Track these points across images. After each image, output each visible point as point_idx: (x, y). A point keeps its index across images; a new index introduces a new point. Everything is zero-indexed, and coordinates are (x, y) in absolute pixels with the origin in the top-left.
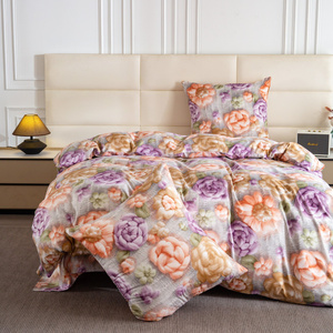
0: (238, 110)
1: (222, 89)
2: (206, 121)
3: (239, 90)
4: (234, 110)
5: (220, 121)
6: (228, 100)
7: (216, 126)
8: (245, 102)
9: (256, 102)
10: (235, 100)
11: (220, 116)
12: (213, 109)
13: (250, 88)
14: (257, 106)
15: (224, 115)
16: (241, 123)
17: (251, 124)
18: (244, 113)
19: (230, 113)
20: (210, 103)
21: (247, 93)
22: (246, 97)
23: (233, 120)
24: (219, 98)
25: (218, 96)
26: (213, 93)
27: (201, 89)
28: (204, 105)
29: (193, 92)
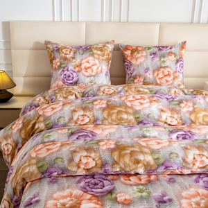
0: (165, 67)
1: (151, 50)
2: (140, 76)
3: (164, 51)
4: (161, 67)
5: (151, 76)
6: (157, 59)
7: (147, 80)
8: (170, 61)
9: (177, 61)
10: (162, 59)
11: (150, 72)
12: (145, 67)
13: (172, 50)
14: (179, 64)
15: (154, 72)
16: (167, 78)
17: (174, 79)
18: (168, 70)
19: (158, 70)
20: (141, 63)
21: (170, 54)
22: (170, 57)
23: (160, 76)
24: (150, 57)
25: (149, 56)
26: (144, 54)
27: (135, 50)
28: (138, 63)
29: (128, 53)
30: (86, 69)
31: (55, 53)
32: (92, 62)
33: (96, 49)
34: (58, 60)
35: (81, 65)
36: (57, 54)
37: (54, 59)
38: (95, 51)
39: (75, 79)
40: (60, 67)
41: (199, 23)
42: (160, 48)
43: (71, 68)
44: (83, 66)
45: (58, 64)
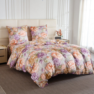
0: (43, 32)
1: (39, 28)
5: (40, 35)
6: (41, 30)
7: (39, 37)
8: (44, 30)
9: (46, 30)
11: (40, 34)
12: (38, 33)
13: (44, 27)
15: (41, 34)
16: (44, 35)
17: (46, 36)
18: (45, 33)
20: (37, 31)
21: (44, 28)
24: (39, 30)
26: (37, 29)
27: (34, 28)
29: (32, 29)
30: (22, 34)
31: (11, 30)
32: (23, 32)
33: (23, 28)
34: (12, 32)
35: (20, 33)
36: (12, 30)
37: (11, 32)
38: (23, 29)
39: (19, 38)
40: (13, 34)
41: (48, 19)
42: (41, 27)
43: (17, 34)
44: (21, 34)
45: (13, 33)
